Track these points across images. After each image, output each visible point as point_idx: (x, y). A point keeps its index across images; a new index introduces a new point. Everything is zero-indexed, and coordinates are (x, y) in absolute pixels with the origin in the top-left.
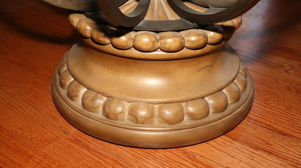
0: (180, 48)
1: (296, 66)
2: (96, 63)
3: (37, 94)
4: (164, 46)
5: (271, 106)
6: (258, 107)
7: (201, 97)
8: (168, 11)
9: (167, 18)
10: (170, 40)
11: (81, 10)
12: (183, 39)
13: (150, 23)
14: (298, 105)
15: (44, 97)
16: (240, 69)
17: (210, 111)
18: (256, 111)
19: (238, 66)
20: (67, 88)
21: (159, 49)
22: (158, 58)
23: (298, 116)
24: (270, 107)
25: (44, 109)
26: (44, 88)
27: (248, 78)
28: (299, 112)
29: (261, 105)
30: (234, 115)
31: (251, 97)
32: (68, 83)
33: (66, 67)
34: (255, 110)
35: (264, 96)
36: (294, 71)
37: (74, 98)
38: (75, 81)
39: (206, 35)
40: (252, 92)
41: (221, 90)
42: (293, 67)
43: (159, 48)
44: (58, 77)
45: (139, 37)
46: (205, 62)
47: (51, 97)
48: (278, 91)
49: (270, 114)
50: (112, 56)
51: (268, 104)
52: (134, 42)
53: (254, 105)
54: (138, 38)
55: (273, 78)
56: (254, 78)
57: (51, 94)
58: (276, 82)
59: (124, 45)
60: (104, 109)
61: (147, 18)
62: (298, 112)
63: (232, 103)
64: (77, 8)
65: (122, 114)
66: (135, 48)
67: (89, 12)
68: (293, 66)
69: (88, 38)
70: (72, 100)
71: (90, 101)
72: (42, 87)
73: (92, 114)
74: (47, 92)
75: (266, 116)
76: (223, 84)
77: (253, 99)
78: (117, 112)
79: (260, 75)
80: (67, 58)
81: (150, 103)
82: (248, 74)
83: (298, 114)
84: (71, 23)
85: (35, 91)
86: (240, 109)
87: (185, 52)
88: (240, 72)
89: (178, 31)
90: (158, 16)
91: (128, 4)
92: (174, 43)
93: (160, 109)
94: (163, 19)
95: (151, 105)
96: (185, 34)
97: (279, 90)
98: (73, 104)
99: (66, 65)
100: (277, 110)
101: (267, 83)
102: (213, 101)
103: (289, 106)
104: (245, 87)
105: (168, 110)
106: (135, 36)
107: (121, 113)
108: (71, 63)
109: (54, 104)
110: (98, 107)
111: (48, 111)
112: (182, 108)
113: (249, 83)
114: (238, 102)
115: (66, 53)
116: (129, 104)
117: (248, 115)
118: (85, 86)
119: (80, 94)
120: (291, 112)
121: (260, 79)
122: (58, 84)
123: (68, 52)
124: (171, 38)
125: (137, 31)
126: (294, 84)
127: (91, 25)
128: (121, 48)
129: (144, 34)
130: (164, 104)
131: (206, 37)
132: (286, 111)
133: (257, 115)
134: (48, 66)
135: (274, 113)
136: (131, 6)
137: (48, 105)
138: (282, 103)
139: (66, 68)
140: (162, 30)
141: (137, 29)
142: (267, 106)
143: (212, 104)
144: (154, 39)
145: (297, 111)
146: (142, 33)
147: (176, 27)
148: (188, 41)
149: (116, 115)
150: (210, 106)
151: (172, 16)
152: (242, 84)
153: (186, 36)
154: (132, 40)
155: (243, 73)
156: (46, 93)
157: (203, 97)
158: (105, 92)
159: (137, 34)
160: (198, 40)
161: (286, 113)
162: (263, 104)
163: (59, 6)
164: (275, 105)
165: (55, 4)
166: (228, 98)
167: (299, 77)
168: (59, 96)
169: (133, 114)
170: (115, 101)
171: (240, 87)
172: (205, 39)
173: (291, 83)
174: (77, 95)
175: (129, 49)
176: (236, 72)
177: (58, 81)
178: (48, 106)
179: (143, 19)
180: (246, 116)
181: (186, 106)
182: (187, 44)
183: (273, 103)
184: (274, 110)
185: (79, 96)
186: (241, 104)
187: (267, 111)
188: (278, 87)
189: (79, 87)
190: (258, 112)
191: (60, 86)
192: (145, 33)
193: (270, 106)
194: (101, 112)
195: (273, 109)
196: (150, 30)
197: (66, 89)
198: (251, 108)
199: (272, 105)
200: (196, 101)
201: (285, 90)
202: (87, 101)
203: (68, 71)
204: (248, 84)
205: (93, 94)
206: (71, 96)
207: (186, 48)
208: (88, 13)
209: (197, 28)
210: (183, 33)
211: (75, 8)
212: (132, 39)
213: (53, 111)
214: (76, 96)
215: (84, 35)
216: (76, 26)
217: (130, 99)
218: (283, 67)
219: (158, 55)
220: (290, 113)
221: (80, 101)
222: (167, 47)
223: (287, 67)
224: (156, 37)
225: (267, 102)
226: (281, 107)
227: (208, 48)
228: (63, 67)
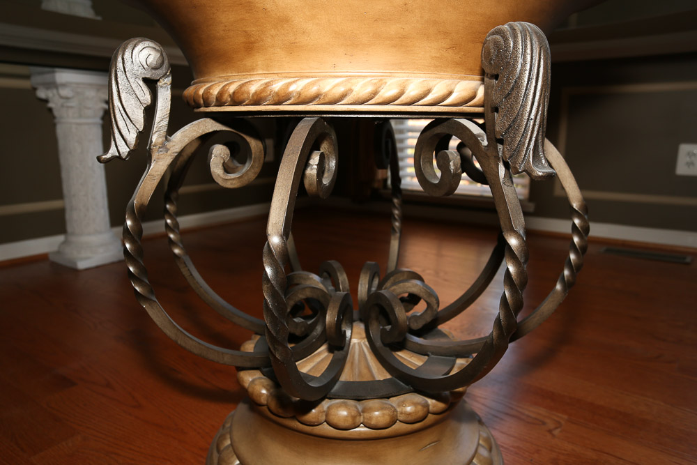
0: (391, 422)
1: (563, 422)
2: (272, 439)
4: (369, 420)
8: (374, 365)
9: (372, 375)
10: (377, 413)
11: (255, 366)
12: (395, 410)
13: (348, 386)
16: (481, 439)
19: (477, 435)
21: (362, 425)
22: (361, 437)
27: (494, 452)
33: (230, 440)
36: (560, 431)
39: (427, 403)
42: (559, 425)
43: (361, 423)
44: (215, 455)
45: (333, 407)
46: (428, 438)
50: (296, 433)
52: (326, 415)
54: (333, 411)
55: (533, 444)
58: (538, 451)
59: (314, 420)
61: (345, 377)
64: (250, 365)
66: (328, 423)
67: (266, 367)
68: (559, 423)
69: (263, 405)
79: (513, 439)
80: (231, 425)
82: (493, 444)
84: (241, 383)
87: (399, 427)
88: (481, 445)
89: (388, 398)
90: (360, 372)
91: (319, 354)
92: (382, 418)
94: (367, 378)
96: (397, 403)
99: (228, 436)
101: (523, 453)
106: (328, 408)
108: (237, 434)
113: (496, 460)
115: (230, 414)
121: (513, 447)
123: (232, 413)
124: (378, 411)
125: (330, 399)
126: (563, 454)
127: (268, 388)
129: (340, 405)
131: (427, 406)
139: (229, 442)
140: (365, 398)
141: (331, 396)
144: (355, 411)
146: (337, 403)
147: (384, 392)
148: (401, 413)
151: (380, 374)
153: (399, 406)
154: (324, 414)
155: (486, 446)
159: (331, 405)
160: (415, 412)
165: (221, 362)
167: (568, 442)
172: (425, 408)
173: (559, 453)
175: (320, 424)
176: (475, 447)
177: (216, 461)
179: (339, 380)
182: (401, 417)
188: (541, 460)
192: (343, 403)
196: (348, 398)
203: (231, 447)
204: (494, 462)
207: (400, 421)
208: (264, 370)
209: (414, 393)
210: (394, 401)
212: (324, 412)
215: (258, 401)
216: (247, 388)
218: (544, 423)
219: (360, 432)
222: (372, 423)
223: (551, 425)
224: (357, 408)
227: (431, 418)
228: (225, 439)
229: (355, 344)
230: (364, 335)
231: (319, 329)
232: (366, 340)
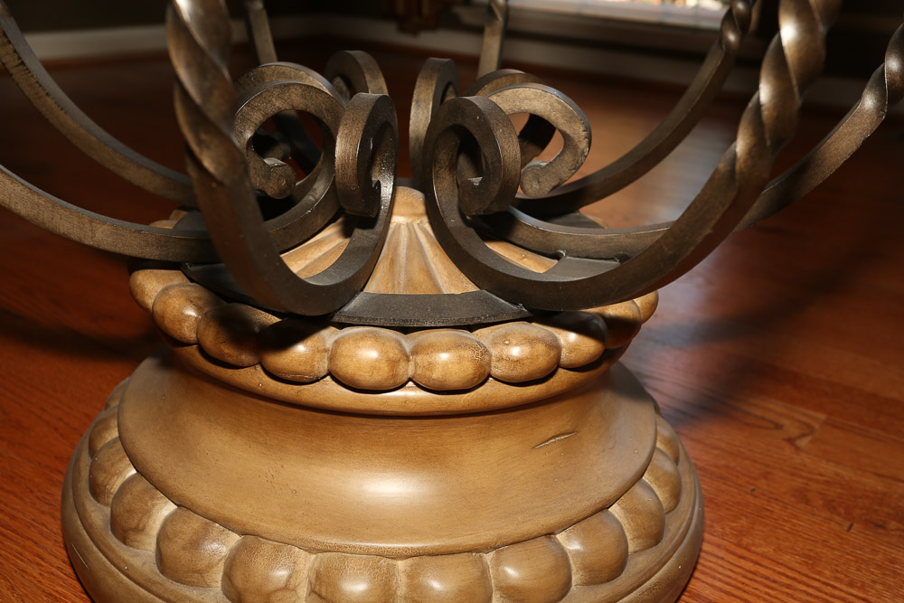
0: (476, 380)
1: (817, 426)
2: (210, 420)
3: (13, 517)
4: (428, 373)
5: (758, 554)
6: (718, 557)
7: (544, 532)
8: (440, 266)
9: (436, 285)
10: (444, 357)
11: (170, 259)
12: (486, 352)
13: (382, 301)
14: (836, 552)
15: (34, 527)
16: (659, 438)
17: (574, 579)
18: (714, 570)
19: (652, 432)
20: (111, 500)
21: (411, 384)
22: (408, 411)
23: (841, 590)
24: (754, 557)
25: (30, 569)
26: (39, 494)
27: (683, 466)
28: (842, 576)
29: (728, 551)
30: (649, 590)
31: (696, 526)
32: (117, 484)
33: (117, 429)
34: (710, 568)
35: (733, 522)
36: (811, 442)
37: (132, 536)
38: (140, 477)
39: (556, 340)
40: (699, 512)
41: (604, 508)
42: (808, 430)
43: (410, 380)
44: (85, 461)
45: (347, 345)
46: (553, 422)
47: (56, 526)
48: (774, 505)
49: (756, 581)
50: (263, 403)
51: (746, 548)
52: (331, 359)
53: (705, 552)
54: (346, 349)
55: (755, 461)
56: (698, 463)
57: (58, 515)
58: (766, 475)
59: (302, 368)
60: (228, 577)
61: (375, 286)
62: (839, 575)
63: (641, 550)
64: (158, 253)
65: (288, 594)
66: (335, 379)
67: (196, 264)
68: (808, 426)
69: (189, 344)
70: (124, 540)
71: (184, 548)
72: (32, 492)
73: (188, 593)
74: (45, 508)
75: (746, 588)
76: (609, 489)
77: (704, 531)
78: (271, 587)
79: (716, 452)
80: (122, 401)
81: (381, 554)
82: (681, 452)
83: (841, 581)
84: (138, 297)
85: (6, 505)
86: (665, 568)
87: (493, 392)
88: (659, 449)
89: (471, 328)
90: (409, 280)
91: (319, 243)
92: (457, 366)
93: (412, 575)
94: (424, 289)
95: (384, 562)
96: (491, 337)
97: (776, 500)
98: (126, 557)
99: (114, 423)
100: (778, 569)
101: (737, 477)
102: (582, 543)
103: (811, 554)
104: (676, 496)
105: (440, 579)
107: (286, 588)
108: (132, 417)
109: (64, 552)
110: (210, 567)
111: (40, 578)
112: (484, 572)
113: (688, 481)
114: (660, 544)
115: (122, 383)
116: (313, 556)
117: (690, 586)
118: (170, 496)
119: (151, 523)
120: (820, 573)
121: (716, 466)
122: (84, 485)
123: (127, 379)
124: (447, 350)
125: (341, 326)
126: (817, 481)
127: (200, 303)
128: (289, 377)
129: (363, 337)
130: (427, 558)
131: (555, 347)
132: (805, 570)
133: (718, 584)
134: (61, 419)
135: (767, 578)
136: (326, 248)
137: (46, 556)
138: (787, 544)
139: (115, 434)
140: (420, 325)
141: (343, 320)
142: (746, 554)
143: (577, 553)
144: (397, 351)
145: (837, 571)
146: (357, 334)
147: (464, 315)
148: (500, 359)
149: (269, 595)
150: (571, 562)
151: (451, 281)
152: (667, 488)
153: (495, 344)
154: (326, 355)
155: (668, 452)
156: (43, 512)
157: (549, 534)
158: (236, 517)
159: (343, 338)
160: (532, 358)
161: (805, 579)
162: (733, 548)
163: (101, 247)
164: (769, 550)
165: (88, 242)
166: (627, 535)
167: (828, 460)
168: (81, 527)
169: (324, 594)
170: (267, 547)
171: (662, 495)
172: (552, 354)
173: (809, 479)
174: (141, 526)
175: (318, 380)
176: (648, 450)
177: (85, 474)
178: (42, 559)
179: (362, 290)
180: (684, 590)
181: (498, 562)
182: (498, 369)
183: (761, 545)
184: (767, 568)
185: (148, 529)
186: (666, 551)
187: (746, 570)
188: (771, 493)
189: (152, 498)
190: (719, 576)
191: (89, 493)
192: (369, 332)
193: (754, 552)
194: (219, 584)
195: (763, 563)
196: (382, 322)
197: (107, 505)
198: (697, 562)
199: (758, 550)
200: (529, 545)
201: (793, 500)
202: (174, 549)
203: (120, 442)
204: (683, 484)
205: (196, 522)
206: (124, 530)
207: (495, 379)
208: (193, 269)
209: (529, 320)
210: (484, 335)
211: (151, 253)
212: (325, 351)
213: (57, 576)
214: (140, 530)
215: (177, 335)
216: (150, 306)
217: (316, 542)
218: (778, 427)
219: (406, 400)
220: (817, 577)
221: (149, 545)
222: (435, 376)
223: (792, 429)
224: (401, 345)
225: (745, 541)
226: (786, 558)
227: (563, 378)
228: (107, 428)
229: (399, 226)
230: (421, 209)
231: (320, 189)
232: (425, 219)
